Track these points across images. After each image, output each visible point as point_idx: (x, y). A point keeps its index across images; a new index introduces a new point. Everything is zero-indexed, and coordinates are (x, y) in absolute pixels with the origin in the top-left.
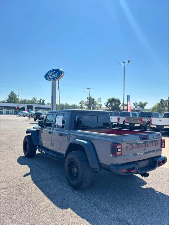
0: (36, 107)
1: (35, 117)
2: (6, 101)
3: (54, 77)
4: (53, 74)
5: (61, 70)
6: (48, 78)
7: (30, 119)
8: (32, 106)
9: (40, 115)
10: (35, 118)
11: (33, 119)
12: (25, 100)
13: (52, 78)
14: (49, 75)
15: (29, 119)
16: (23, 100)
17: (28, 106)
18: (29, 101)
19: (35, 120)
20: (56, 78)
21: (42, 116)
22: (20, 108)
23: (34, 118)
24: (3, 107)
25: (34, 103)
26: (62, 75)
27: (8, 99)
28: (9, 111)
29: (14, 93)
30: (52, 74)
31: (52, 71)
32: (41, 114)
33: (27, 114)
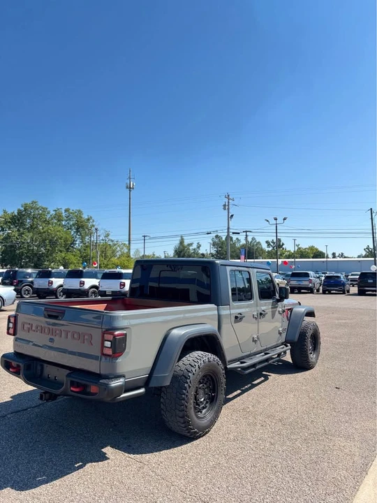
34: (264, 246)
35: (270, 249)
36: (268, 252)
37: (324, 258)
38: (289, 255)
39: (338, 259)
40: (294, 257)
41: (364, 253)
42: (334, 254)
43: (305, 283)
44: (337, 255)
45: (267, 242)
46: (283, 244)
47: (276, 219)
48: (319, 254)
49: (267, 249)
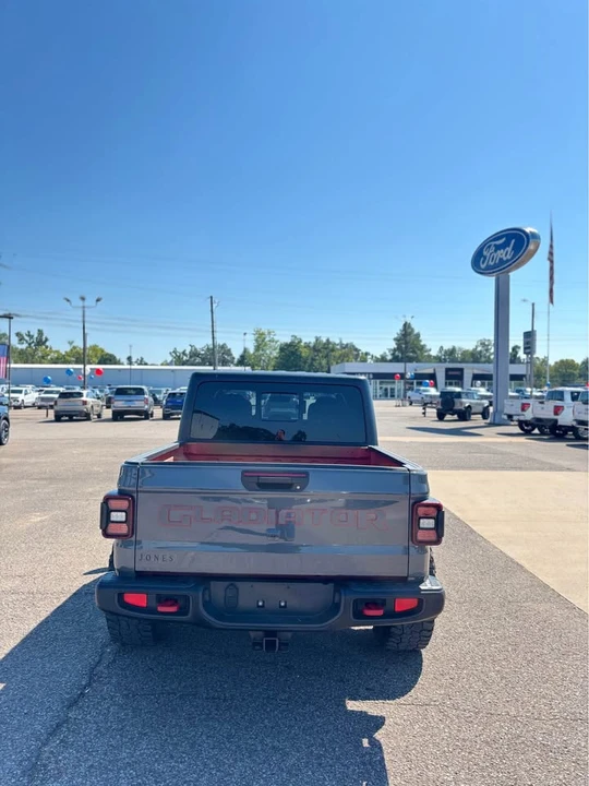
0: (476, 372)
1: (440, 407)
2: (389, 357)
3: (501, 259)
4: (498, 248)
5: (528, 230)
6: (483, 266)
7: (427, 414)
8: (461, 370)
9: (456, 400)
10: (438, 410)
11: (432, 412)
12: (452, 352)
13: (495, 266)
14: (485, 253)
15: (424, 413)
16: (446, 352)
17: (447, 370)
18: (465, 353)
19: (441, 417)
20: (508, 261)
21: (461, 403)
22: (408, 375)
23: (435, 411)
24: (371, 376)
25: (483, 359)
26: (531, 247)
27: (395, 350)
28: (389, 387)
29: (413, 330)
30: (496, 251)
31: (496, 237)
32: (459, 395)
33: (431, 397)
34: (14, 341)
35: (24, 346)
36: (22, 352)
37: (115, 363)
38: (57, 358)
39: (135, 367)
40: (65, 362)
41: (169, 359)
42: (129, 358)
43: (138, 404)
44: (134, 360)
45: (18, 334)
46: (46, 340)
47: (83, 299)
48: (108, 359)
49: (19, 347)
